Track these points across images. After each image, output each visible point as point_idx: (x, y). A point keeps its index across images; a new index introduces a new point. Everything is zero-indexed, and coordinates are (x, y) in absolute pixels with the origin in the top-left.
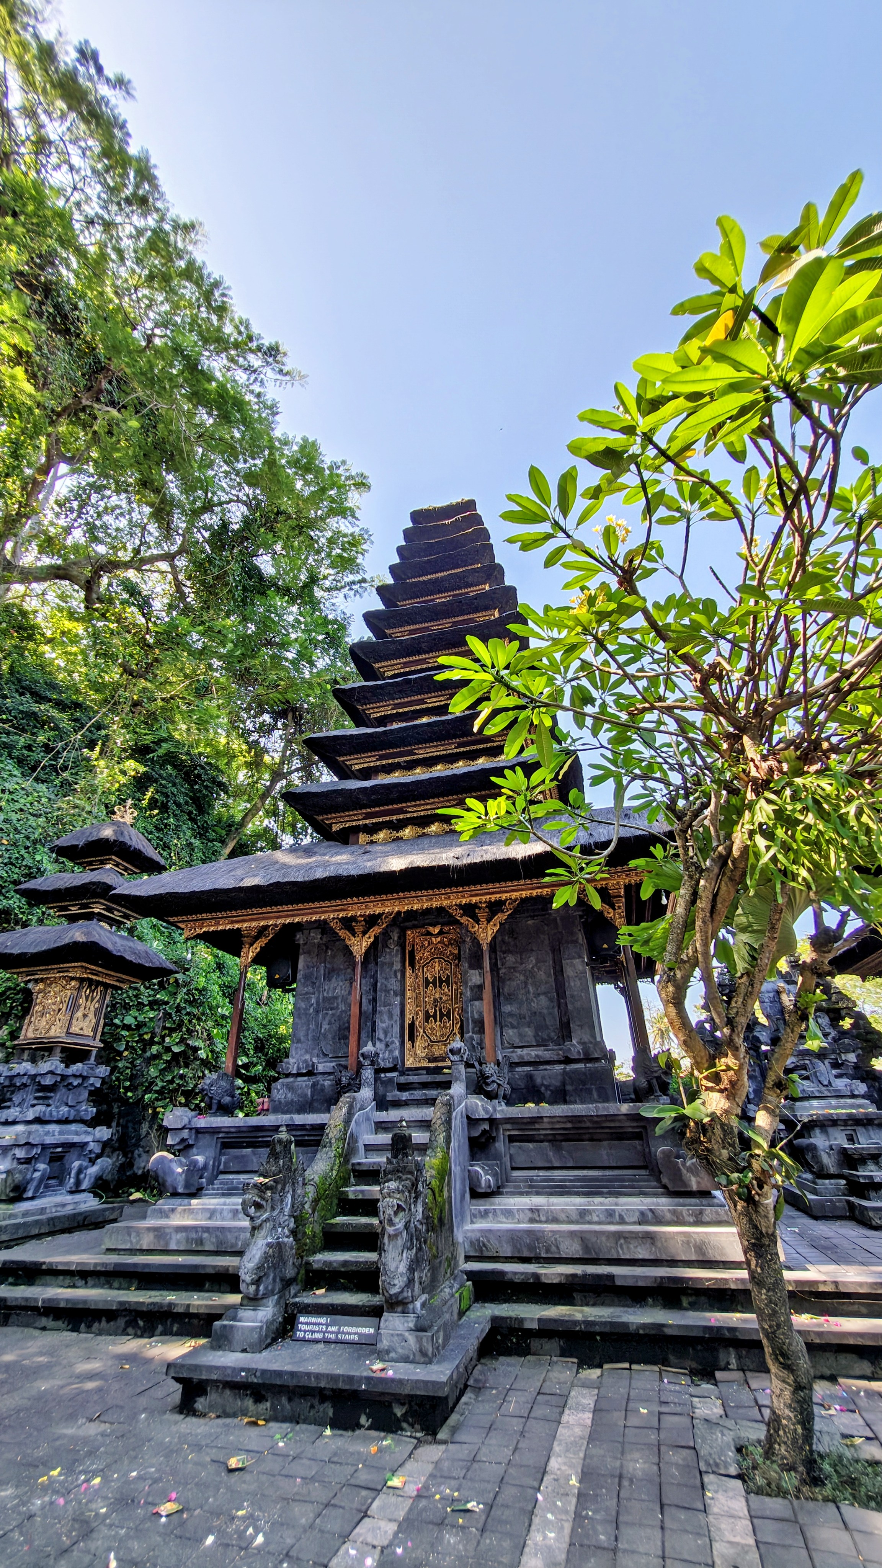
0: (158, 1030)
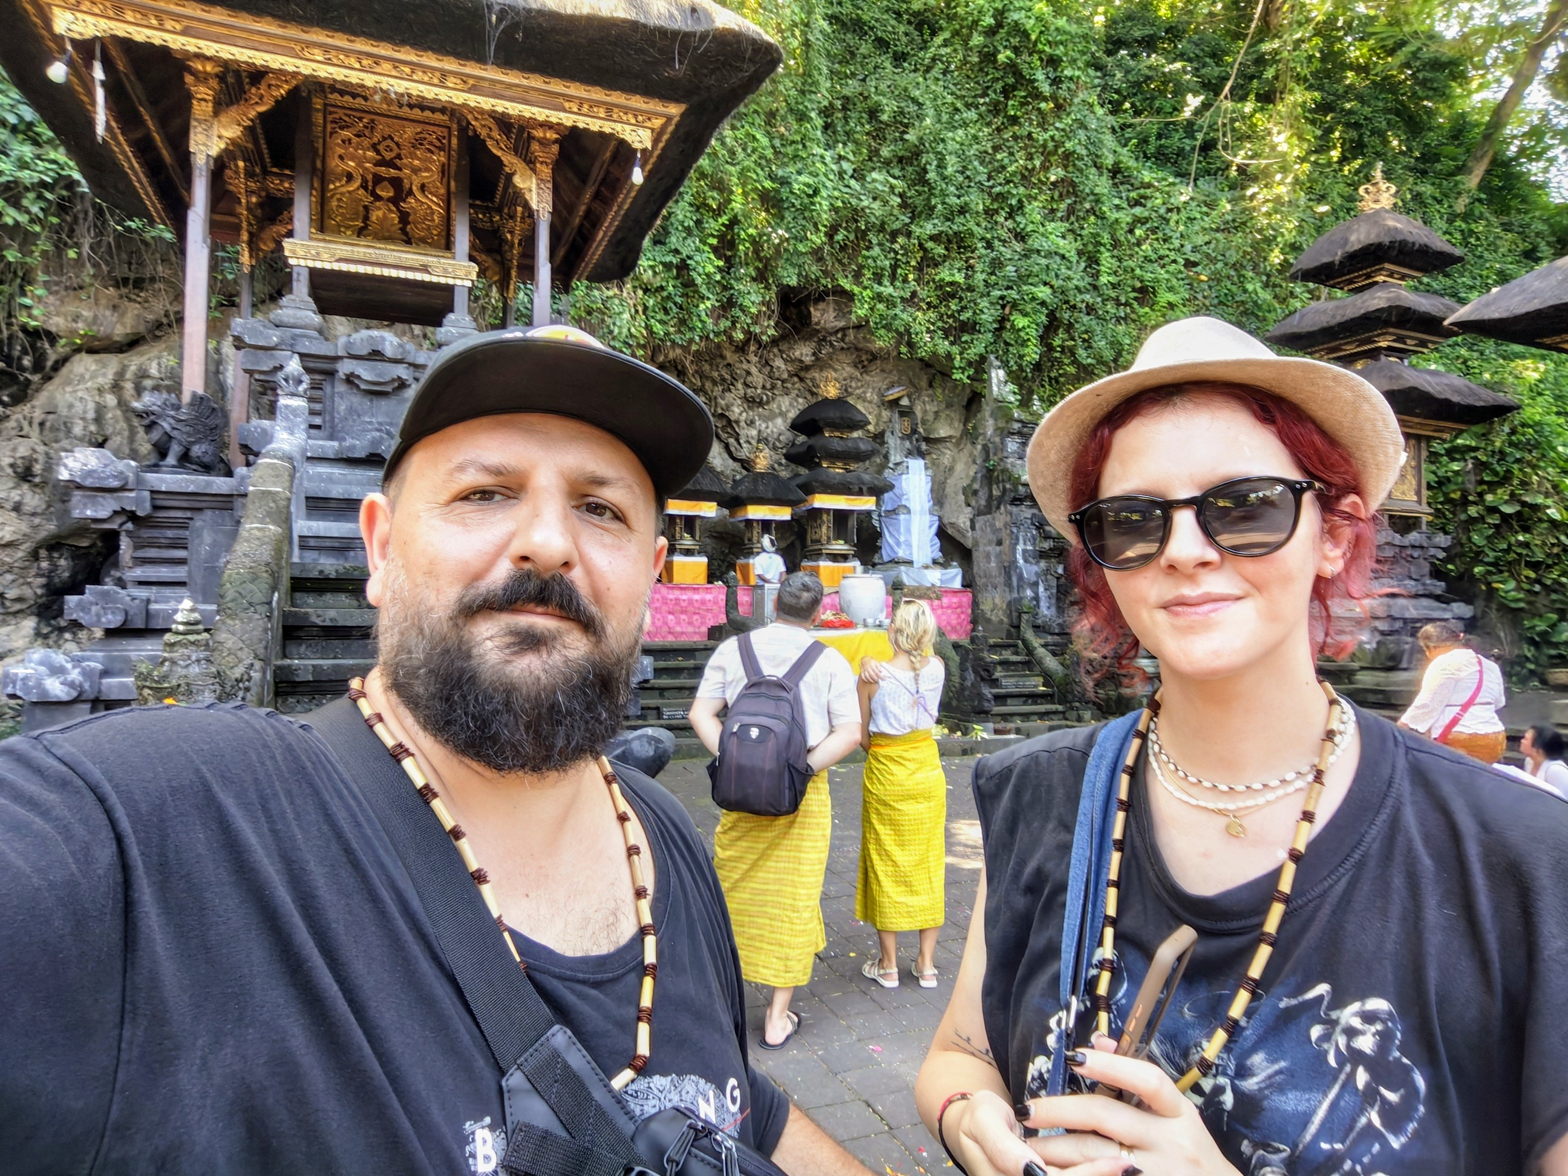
0: (1470, 487)
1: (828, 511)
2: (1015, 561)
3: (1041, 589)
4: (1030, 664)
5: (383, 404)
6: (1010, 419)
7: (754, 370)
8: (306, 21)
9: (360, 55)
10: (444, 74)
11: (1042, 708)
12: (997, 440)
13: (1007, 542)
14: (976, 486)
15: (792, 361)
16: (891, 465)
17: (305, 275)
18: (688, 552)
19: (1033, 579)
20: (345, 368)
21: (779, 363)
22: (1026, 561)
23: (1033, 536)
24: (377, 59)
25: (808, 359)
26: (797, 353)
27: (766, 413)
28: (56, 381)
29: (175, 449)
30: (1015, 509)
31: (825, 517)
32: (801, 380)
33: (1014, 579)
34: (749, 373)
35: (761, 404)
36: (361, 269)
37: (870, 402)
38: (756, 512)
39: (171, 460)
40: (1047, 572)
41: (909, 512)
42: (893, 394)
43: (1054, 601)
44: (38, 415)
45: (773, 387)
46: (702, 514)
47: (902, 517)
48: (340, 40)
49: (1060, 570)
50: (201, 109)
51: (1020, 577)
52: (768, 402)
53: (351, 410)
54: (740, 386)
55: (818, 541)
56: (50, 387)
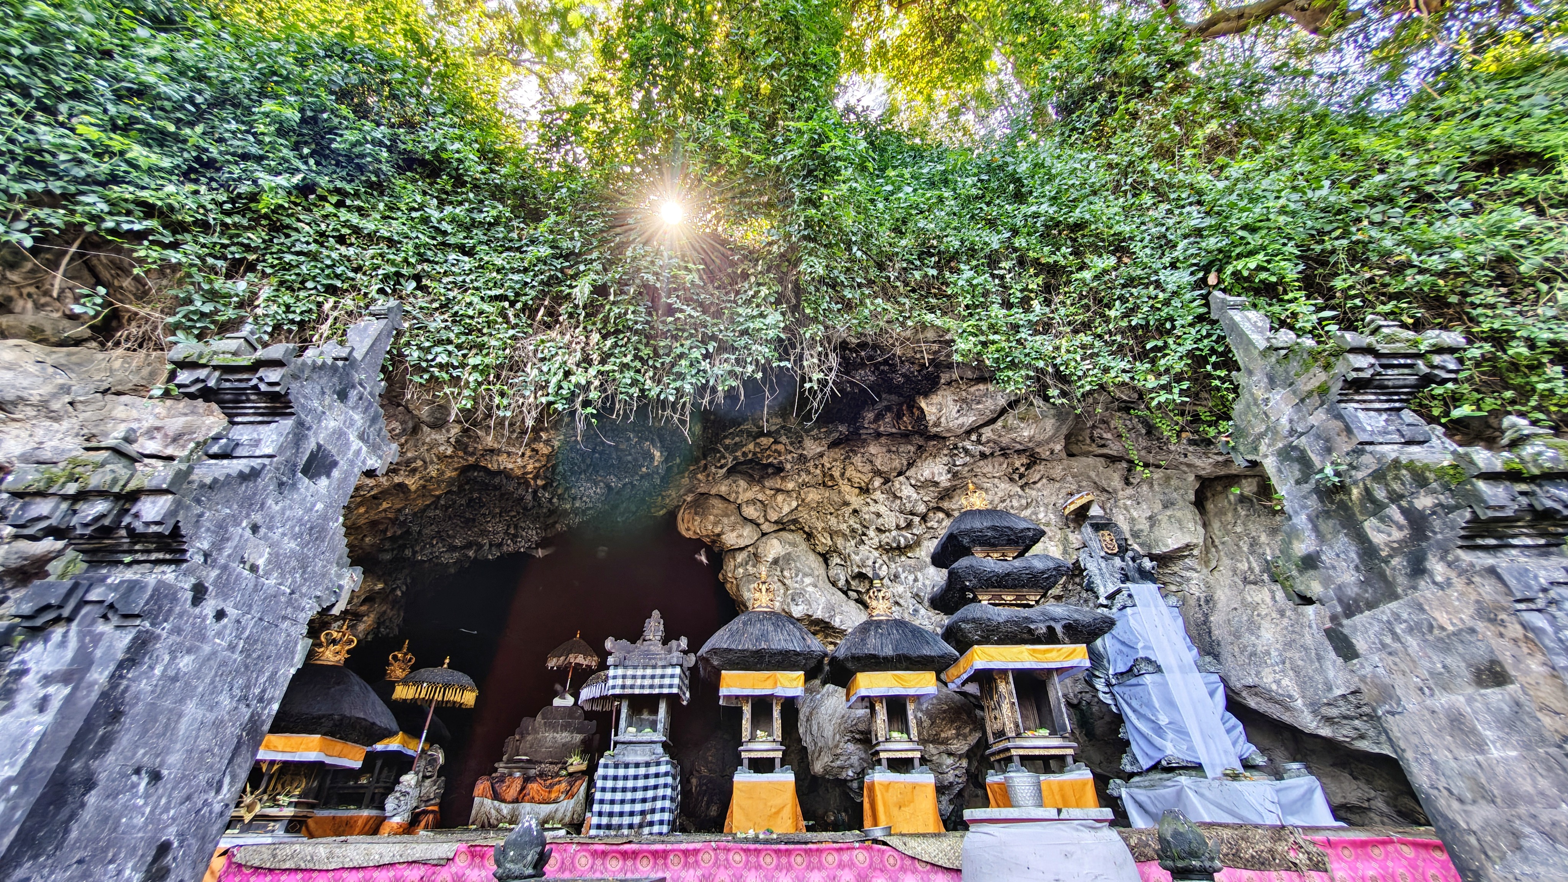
15: (924, 486)
16: (1102, 601)
18: (762, 766)
26: (929, 475)
27: (912, 562)
31: (1002, 687)
32: (947, 513)
35: (901, 550)
38: (872, 684)
41: (1159, 669)
42: (1076, 501)
47: (1148, 678)
55: (1000, 734)
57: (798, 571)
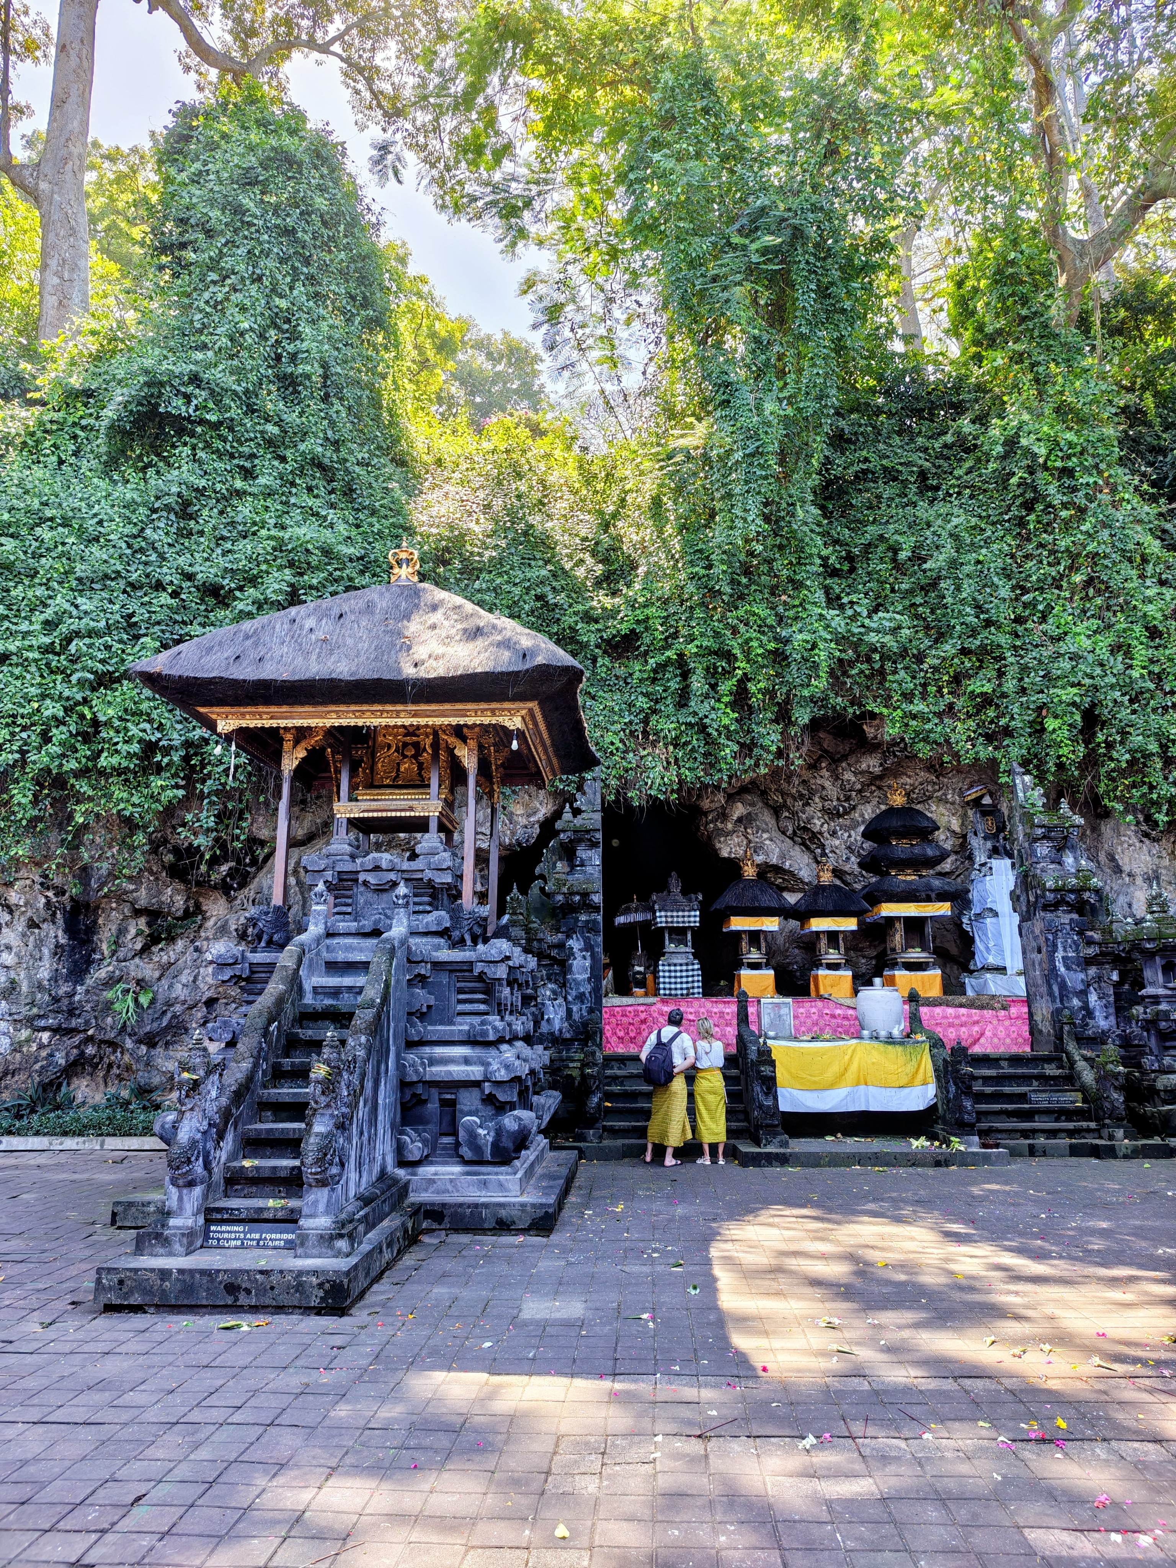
1: (898, 918)
2: (1054, 969)
3: (1093, 998)
4: (1071, 1079)
5: (385, 896)
6: (1033, 826)
7: (827, 784)
8: (324, 703)
9: (354, 712)
10: (398, 712)
11: (1070, 1125)
12: (1026, 845)
13: (1044, 950)
14: (1018, 892)
15: (862, 773)
16: (976, 866)
17: (345, 822)
18: (755, 966)
19: (1080, 987)
20: (362, 877)
21: (848, 776)
22: (1068, 968)
23: (1074, 942)
24: (363, 712)
25: (877, 770)
26: (864, 766)
27: (848, 823)
28: (265, 870)
29: (265, 937)
30: (1049, 915)
31: (897, 925)
32: (879, 788)
33: (1056, 988)
34: (823, 788)
35: (839, 815)
36: (375, 815)
37: (953, 803)
38: (819, 924)
39: (263, 944)
40: (1099, 979)
41: (996, 915)
42: (972, 794)
43: (1112, 1010)
44: (252, 895)
45: (848, 799)
46: (764, 928)
47: (988, 920)
48: (343, 708)
49: (1115, 977)
50: (287, 746)
51: (1063, 986)
52: (846, 813)
53: (366, 902)
54: (817, 800)
55: (893, 950)
56: (261, 874)
57: (758, 828)
